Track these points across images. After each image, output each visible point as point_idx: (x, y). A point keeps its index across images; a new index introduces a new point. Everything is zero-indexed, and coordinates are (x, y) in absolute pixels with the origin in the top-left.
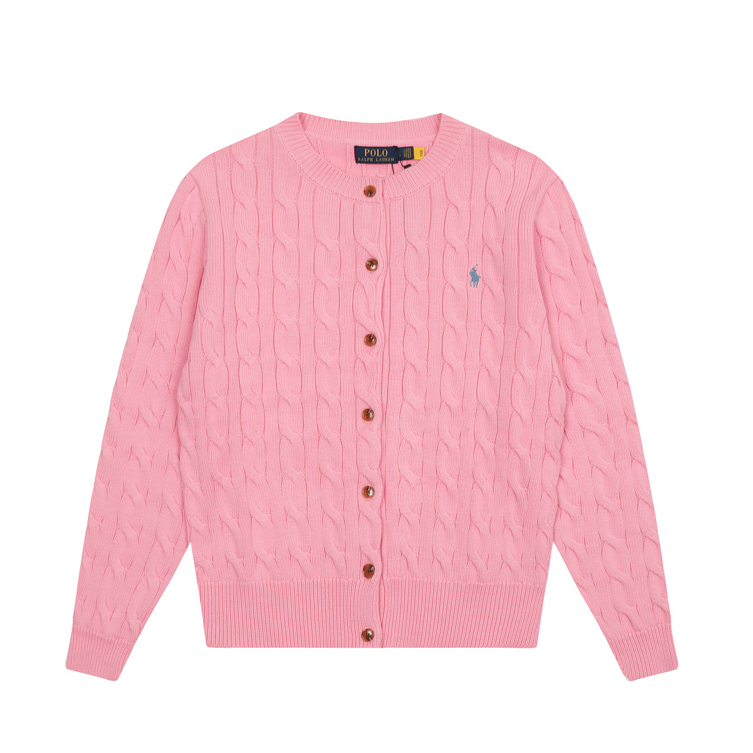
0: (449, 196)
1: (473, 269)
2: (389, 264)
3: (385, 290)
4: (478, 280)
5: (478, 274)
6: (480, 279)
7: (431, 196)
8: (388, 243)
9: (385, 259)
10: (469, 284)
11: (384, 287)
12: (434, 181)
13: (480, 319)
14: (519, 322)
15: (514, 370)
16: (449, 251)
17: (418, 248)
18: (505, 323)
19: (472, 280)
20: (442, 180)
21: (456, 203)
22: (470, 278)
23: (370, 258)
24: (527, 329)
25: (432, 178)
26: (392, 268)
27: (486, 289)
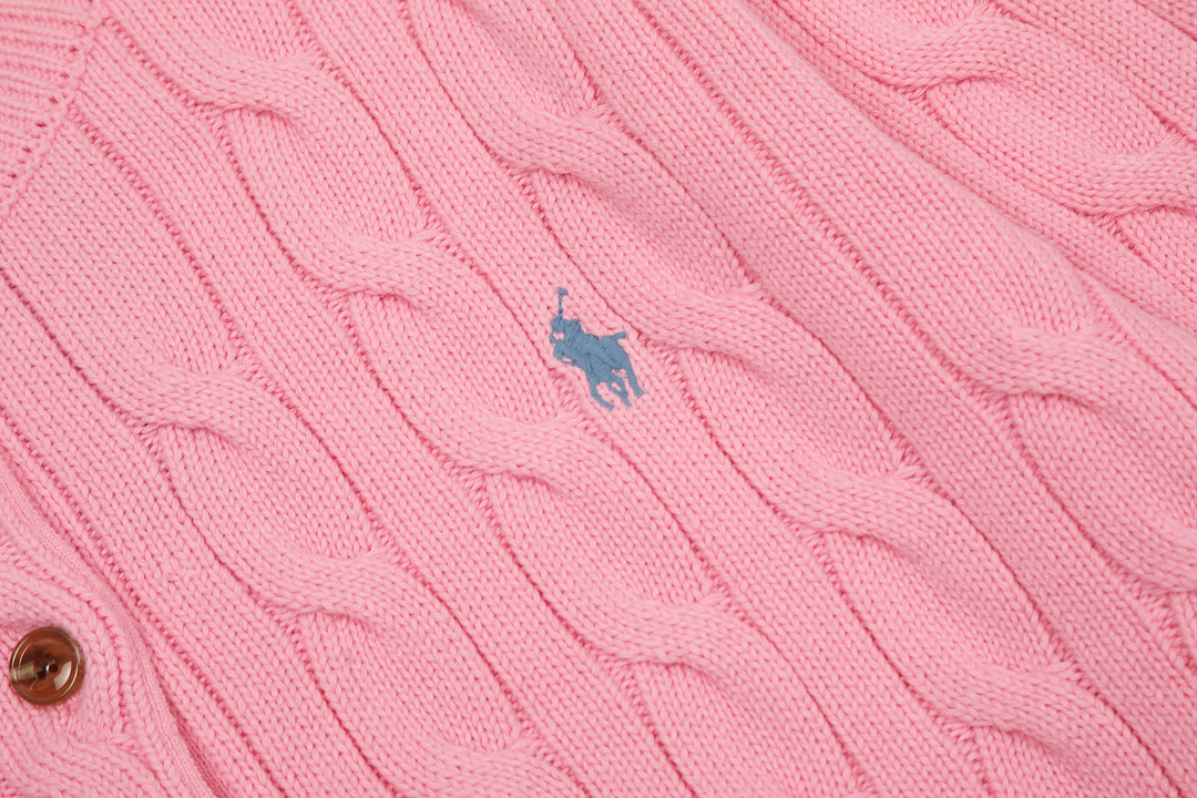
0: (192, 86)
1: (558, 323)
2: (131, 600)
3: (204, 735)
4: (621, 360)
5: (600, 332)
6: (631, 345)
7: (108, 151)
8: (59, 506)
9: (93, 589)
10: (588, 404)
11: (184, 730)
12: (76, 68)
13: (777, 526)
14: (974, 386)
15: (1151, 613)
16: (383, 329)
17: (219, 421)
18: (909, 451)
19: (594, 377)
20: (108, 36)
21: (249, 96)
22: (577, 374)
23: (12, 640)
24: (1038, 379)
25: (55, 61)
26: (160, 609)
27: (694, 367)
